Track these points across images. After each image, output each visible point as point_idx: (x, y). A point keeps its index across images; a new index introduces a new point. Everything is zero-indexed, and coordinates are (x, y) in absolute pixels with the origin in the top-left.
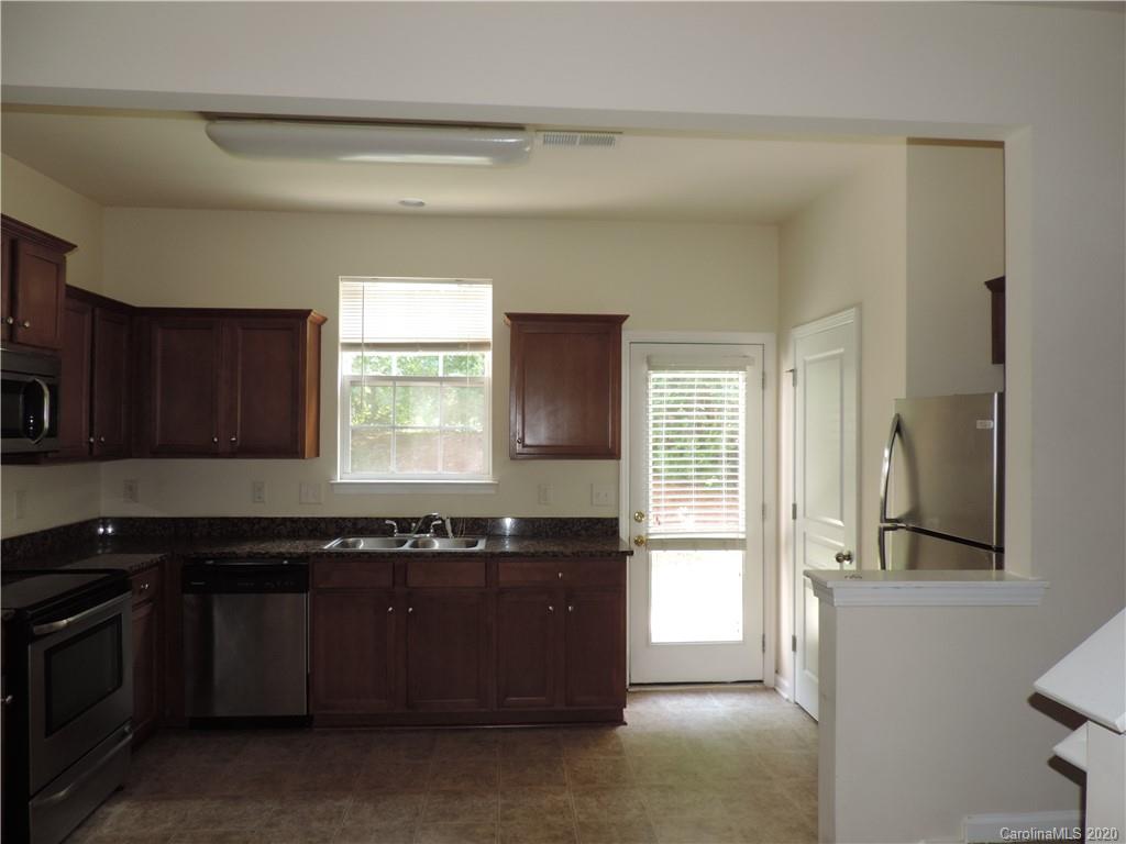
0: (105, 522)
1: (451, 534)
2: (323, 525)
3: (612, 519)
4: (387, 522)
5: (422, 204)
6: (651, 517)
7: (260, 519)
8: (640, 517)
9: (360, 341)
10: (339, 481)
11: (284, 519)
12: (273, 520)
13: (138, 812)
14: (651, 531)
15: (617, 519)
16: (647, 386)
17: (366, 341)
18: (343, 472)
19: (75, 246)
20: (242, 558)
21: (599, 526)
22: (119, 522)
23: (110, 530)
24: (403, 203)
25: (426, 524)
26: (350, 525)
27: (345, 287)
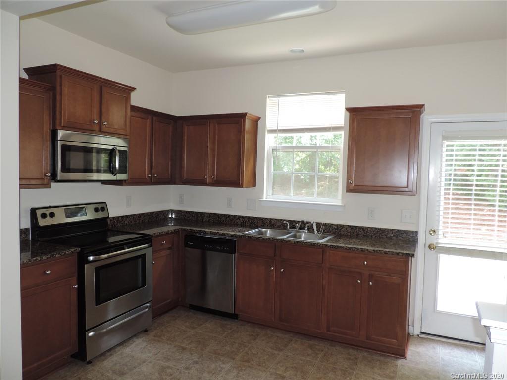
0: (172, 211)
1: (316, 232)
2: (256, 221)
3: (413, 232)
4: (284, 222)
5: (303, 51)
6: (441, 232)
7: (229, 216)
8: (433, 232)
9: (276, 128)
10: (265, 199)
11: (239, 216)
12: (234, 216)
13: (144, 344)
14: (440, 241)
15: (417, 232)
16: (442, 150)
17: (279, 128)
18: (267, 195)
19: (135, 88)
20: (208, 234)
21: (404, 235)
22: (178, 212)
23: (173, 216)
24: (292, 51)
25: (303, 225)
26: (268, 222)
27: (270, 101)
